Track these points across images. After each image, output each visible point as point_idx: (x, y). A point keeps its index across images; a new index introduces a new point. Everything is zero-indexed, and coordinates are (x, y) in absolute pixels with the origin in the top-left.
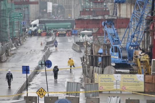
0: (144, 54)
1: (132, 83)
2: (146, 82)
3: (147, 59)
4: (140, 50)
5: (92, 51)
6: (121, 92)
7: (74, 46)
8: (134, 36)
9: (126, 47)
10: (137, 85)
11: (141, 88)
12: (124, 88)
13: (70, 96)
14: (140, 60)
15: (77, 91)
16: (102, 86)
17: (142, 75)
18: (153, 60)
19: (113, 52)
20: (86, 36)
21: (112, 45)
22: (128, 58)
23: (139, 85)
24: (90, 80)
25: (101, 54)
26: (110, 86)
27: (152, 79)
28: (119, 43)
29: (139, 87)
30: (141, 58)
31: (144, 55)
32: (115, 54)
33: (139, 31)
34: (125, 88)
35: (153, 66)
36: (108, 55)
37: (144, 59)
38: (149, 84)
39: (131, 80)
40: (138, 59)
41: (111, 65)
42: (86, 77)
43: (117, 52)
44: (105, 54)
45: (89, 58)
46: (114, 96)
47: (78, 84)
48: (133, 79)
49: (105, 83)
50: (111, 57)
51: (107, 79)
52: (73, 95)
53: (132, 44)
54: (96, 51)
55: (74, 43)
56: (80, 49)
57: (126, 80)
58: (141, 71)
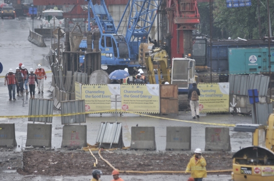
0: (159, 49)
1: (140, 99)
2: (163, 96)
3: (164, 57)
4: (151, 42)
5: (67, 44)
6: (121, 114)
7: (32, 36)
8: (139, 18)
9: (126, 37)
10: (148, 102)
11: (155, 107)
12: (126, 107)
13: (36, 123)
14: (152, 60)
15: (47, 114)
16: (88, 105)
17: (157, 86)
18: (173, 59)
19: (103, 46)
20: (56, 18)
21: (102, 34)
22: (130, 57)
23: (151, 102)
24: (67, 95)
25: (83, 49)
26: (102, 105)
27: (174, 91)
28: (114, 31)
29: (152, 105)
30: (154, 56)
31: (158, 51)
32: (107, 49)
33: (147, 11)
34: (128, 108)
35: (175, 70)
36: (97, 51)
37: (160, 57)
38: (168, 100)
39: (137, 94)
40: (150, 59)
41: (101, 69)
42: (60, 89)
43: (111, 46)
44: (92, 50)
45: (63, 57)
46: (111, 121)
47: (50, 102)
48: (142, 92)
49: (93, 99)
50: (102, 55)
51: (96, 92)
52: (41, 122)
53: (136, 32)
54: (75, 45)
55: (32, 31)
56: (43, 41)
57: (129, 94)
58: (154, 79)
